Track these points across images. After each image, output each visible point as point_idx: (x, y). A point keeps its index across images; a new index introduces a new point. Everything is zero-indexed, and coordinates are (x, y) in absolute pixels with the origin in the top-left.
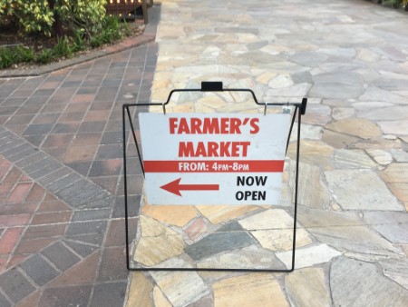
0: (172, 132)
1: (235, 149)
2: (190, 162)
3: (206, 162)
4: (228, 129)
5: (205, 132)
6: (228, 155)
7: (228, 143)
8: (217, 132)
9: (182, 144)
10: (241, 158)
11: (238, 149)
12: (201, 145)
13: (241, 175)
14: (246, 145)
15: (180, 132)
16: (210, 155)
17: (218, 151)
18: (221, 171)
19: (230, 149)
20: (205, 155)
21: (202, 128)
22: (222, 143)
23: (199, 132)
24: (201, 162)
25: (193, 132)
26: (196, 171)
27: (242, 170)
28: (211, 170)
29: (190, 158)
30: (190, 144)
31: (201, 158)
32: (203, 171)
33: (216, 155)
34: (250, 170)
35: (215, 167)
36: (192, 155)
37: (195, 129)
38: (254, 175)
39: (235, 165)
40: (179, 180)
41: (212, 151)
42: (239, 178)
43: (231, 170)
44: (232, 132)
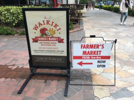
0: (81, 48)
1: (97, 53)
2: (85, 56)
3: (90, 57)
4: (96, 47)
5: (90, 48)
6: (96, 55)
7: (96, 51)
8: (93, 48)
9: (84, 52)
10: (99, 55)
11: (98, 53)
12: (89, 52)
13: (99, 60)
14: (100, 51)
15: (83, 48)
16: (91, 55)
17: (93, 53)
18: (93, 59)
19: (96, 53)
20: (89, 55)
21: (89, 47)
22: (94, 51)
23: (88, 48)
24: (88, 56)
25: (87, 48)
26: (87, 59)
27: (99, 59)
28: (91, 59)
29: (85, 55)
30: (86, 51)
31: (88, 55)
32: (89, 59)
33: (92, 55)
34: (101, 59)
35: (92, 58)
36: (86, 55)
37: (87, 47)
38: (102, 60)
39: (97, 57)
40: (82, 62)
41: (91, 53)
42: (98, 61)
43: (96, 59)
44: (97, 48)
